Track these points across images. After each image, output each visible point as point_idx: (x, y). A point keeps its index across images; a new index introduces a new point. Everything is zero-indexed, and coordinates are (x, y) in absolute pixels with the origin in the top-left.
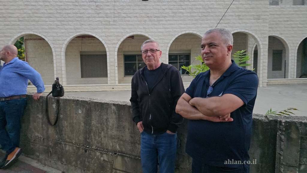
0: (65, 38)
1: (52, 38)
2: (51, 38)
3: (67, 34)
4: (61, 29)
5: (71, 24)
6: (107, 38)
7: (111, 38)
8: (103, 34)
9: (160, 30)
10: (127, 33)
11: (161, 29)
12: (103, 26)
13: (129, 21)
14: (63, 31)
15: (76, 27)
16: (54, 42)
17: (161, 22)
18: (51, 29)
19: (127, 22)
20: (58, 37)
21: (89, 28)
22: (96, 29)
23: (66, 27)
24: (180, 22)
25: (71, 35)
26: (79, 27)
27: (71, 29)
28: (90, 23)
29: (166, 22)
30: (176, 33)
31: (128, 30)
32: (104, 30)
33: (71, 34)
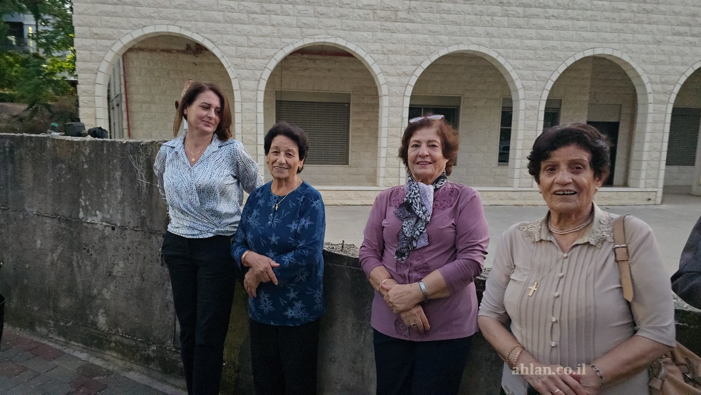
0: (271, 52)
1: (234, 48)
2: (231, 50)
3: (277, 41)
4: (260, 24)
5: (291, 12)
6: (386, 57)
7: (399, 58)
8: (377, 46)
9: (528, 42)
10: (443, 45)
11: (531, 38)
12: (379, 23)
13: (449, 12)
14: (267, 30)
15: (304, 20)
16: (238, 61)
17: (534, 21)
18: (233, 21)
19: (445, 16)
20: (251, 47)
21: (339, 27)
22: (359, 29)
23: (276, 19)
24: (582, 23)
25: (288, 45)
26: (313, 20)
27: (290, 26)
28: (345, 11)
29: (547, 20)
30: (569, 54)
31: (444, 38)
32: (380, 35)
33: (288, 40)
